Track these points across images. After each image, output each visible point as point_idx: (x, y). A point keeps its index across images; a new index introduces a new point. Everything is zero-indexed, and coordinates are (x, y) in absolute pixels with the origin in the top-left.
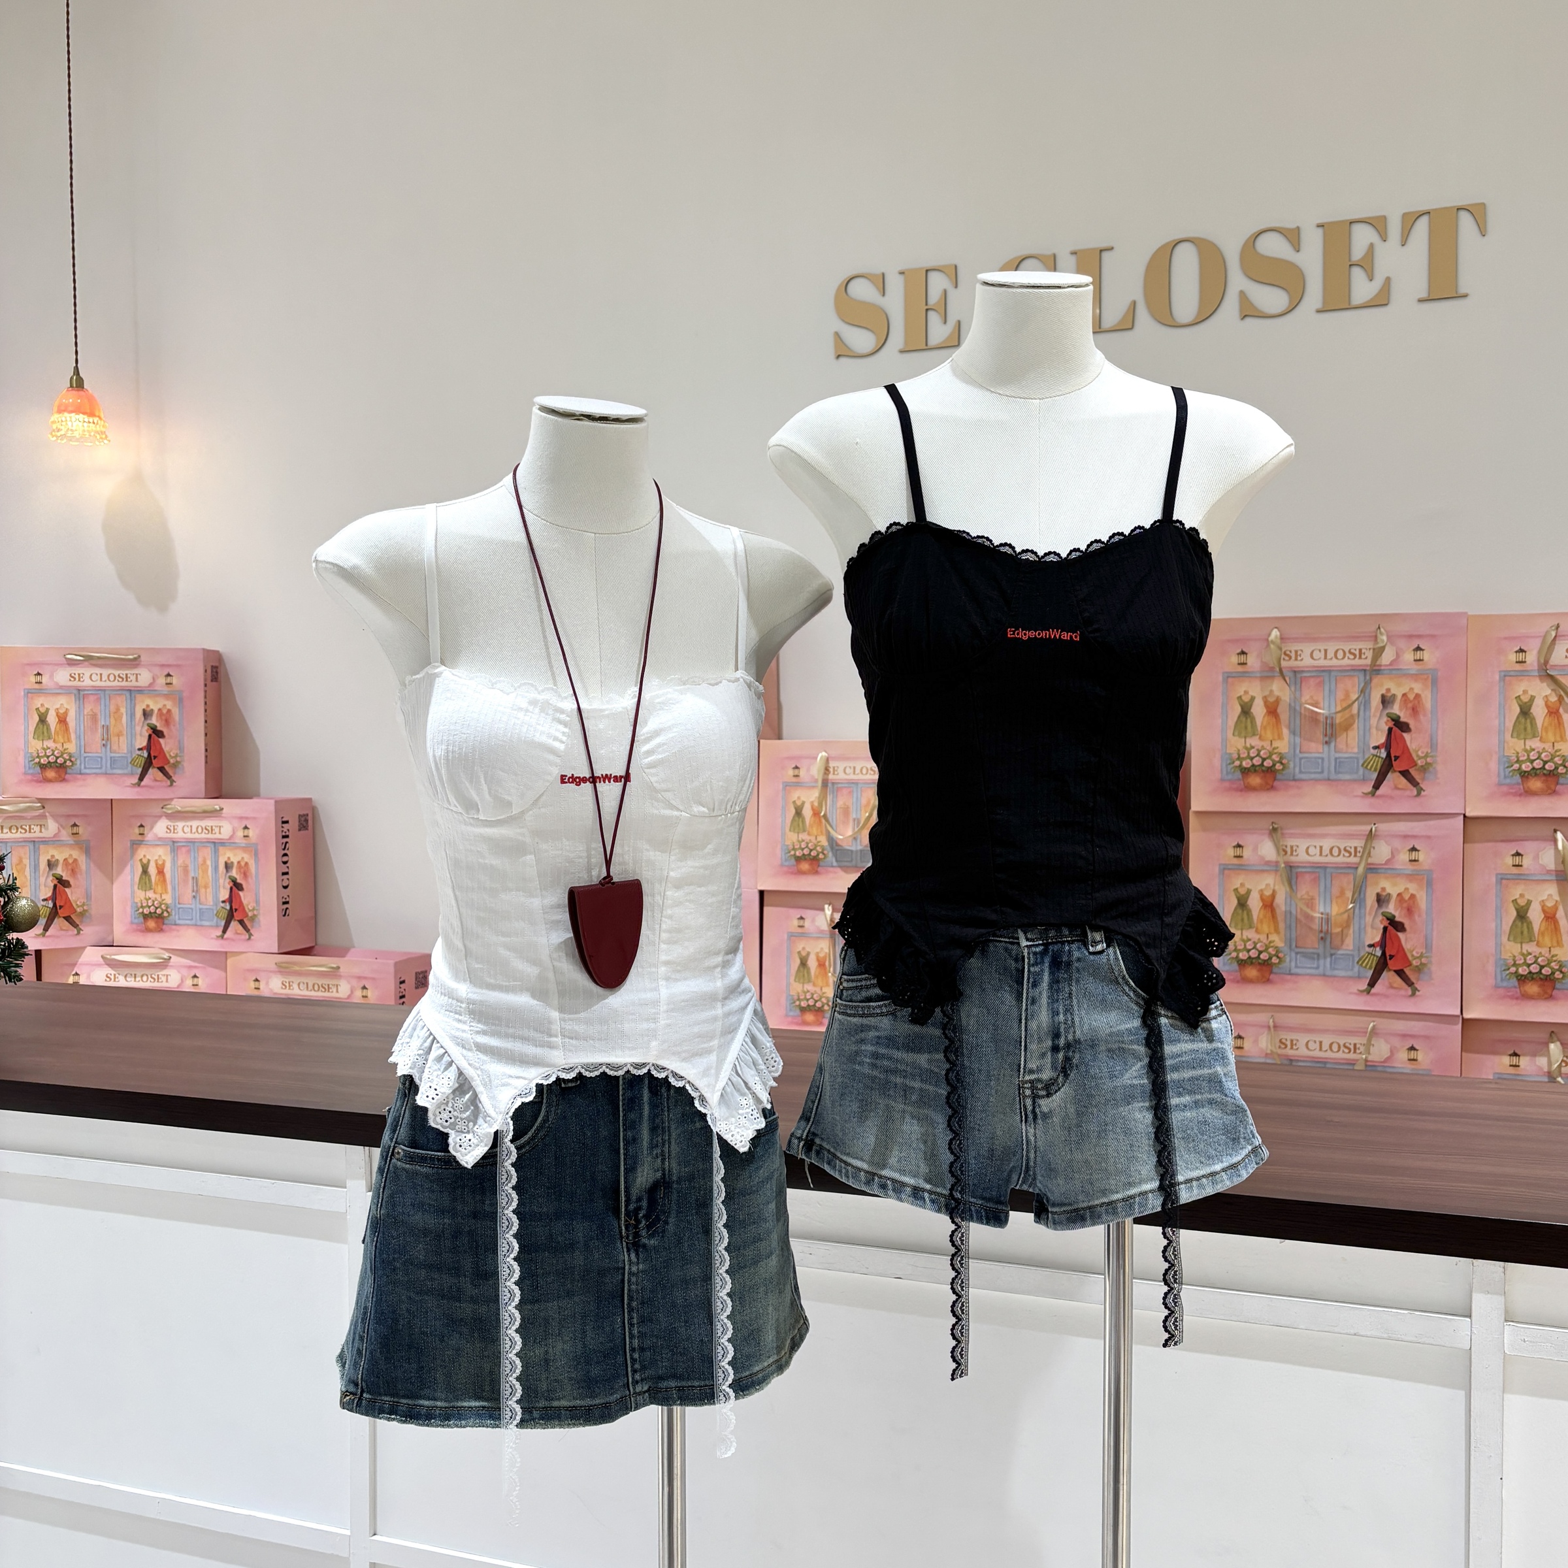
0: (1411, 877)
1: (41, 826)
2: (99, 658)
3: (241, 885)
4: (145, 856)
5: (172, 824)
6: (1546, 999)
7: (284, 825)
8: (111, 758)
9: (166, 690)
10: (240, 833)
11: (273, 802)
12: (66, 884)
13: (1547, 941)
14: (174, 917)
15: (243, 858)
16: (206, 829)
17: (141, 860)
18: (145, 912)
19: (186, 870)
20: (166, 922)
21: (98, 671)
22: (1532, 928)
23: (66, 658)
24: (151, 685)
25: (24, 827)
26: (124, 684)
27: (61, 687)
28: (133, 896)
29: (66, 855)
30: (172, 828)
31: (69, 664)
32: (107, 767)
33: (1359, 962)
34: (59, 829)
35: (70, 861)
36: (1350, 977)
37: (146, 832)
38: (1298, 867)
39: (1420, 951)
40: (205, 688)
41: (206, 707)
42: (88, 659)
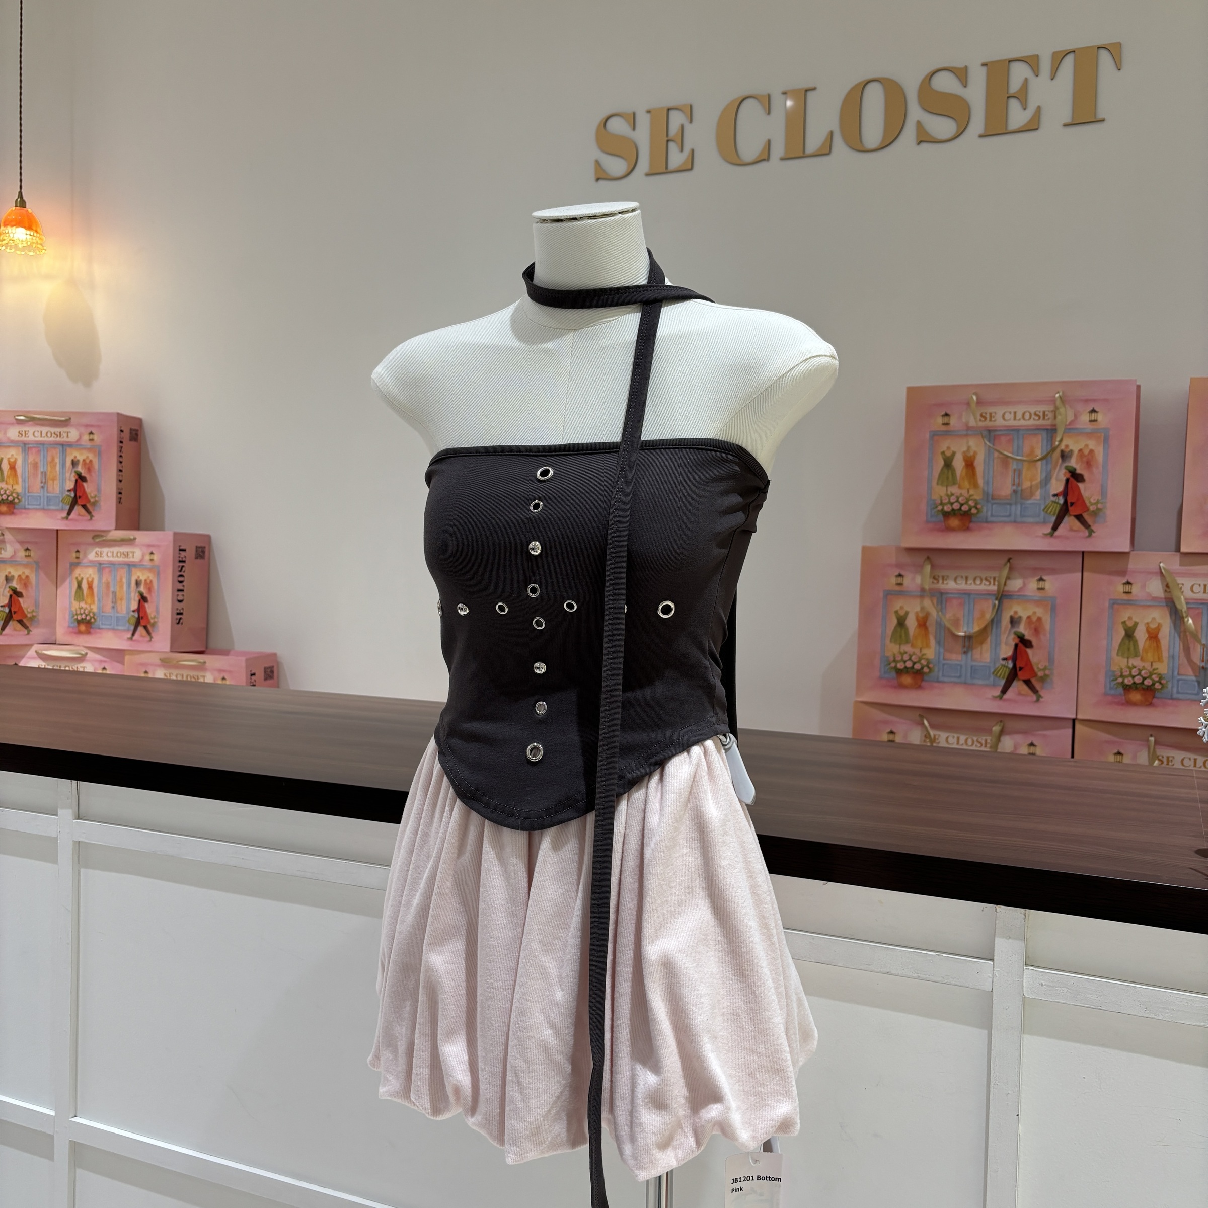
0: (1038, 603)
2: (40, 419)
4: (79, 575)
5: (99, 550)
6: (1147, 705)
7: (181, 552)
8: (47, 497)
9: (89, 444)
10: (147, 557)
11: (172, 533)
13: (1150, 656)
14: (99, 622)
15: (149, 577)
16: (123, 554)
18: (78, 618)
19: (108, 585)
20: (93, 626)
21: (39, 429)
22: (1138, 646)
23: (16, 419)
24: (78, 441)
26: (58, 439)
27: (12, 442)
28: (70, 607)
29: (20, 573)
30: (99, 554)
31: (18, 424)
32: (44, 504)
33: (995, 673)
34: (15, 552)
35: (24, 577)
36: (986, 685)
37: (81, 555)
38: (948, 593)
39: (1044, 664)
40: (121, 445)
41: (121, 459)
42: (32, 420)
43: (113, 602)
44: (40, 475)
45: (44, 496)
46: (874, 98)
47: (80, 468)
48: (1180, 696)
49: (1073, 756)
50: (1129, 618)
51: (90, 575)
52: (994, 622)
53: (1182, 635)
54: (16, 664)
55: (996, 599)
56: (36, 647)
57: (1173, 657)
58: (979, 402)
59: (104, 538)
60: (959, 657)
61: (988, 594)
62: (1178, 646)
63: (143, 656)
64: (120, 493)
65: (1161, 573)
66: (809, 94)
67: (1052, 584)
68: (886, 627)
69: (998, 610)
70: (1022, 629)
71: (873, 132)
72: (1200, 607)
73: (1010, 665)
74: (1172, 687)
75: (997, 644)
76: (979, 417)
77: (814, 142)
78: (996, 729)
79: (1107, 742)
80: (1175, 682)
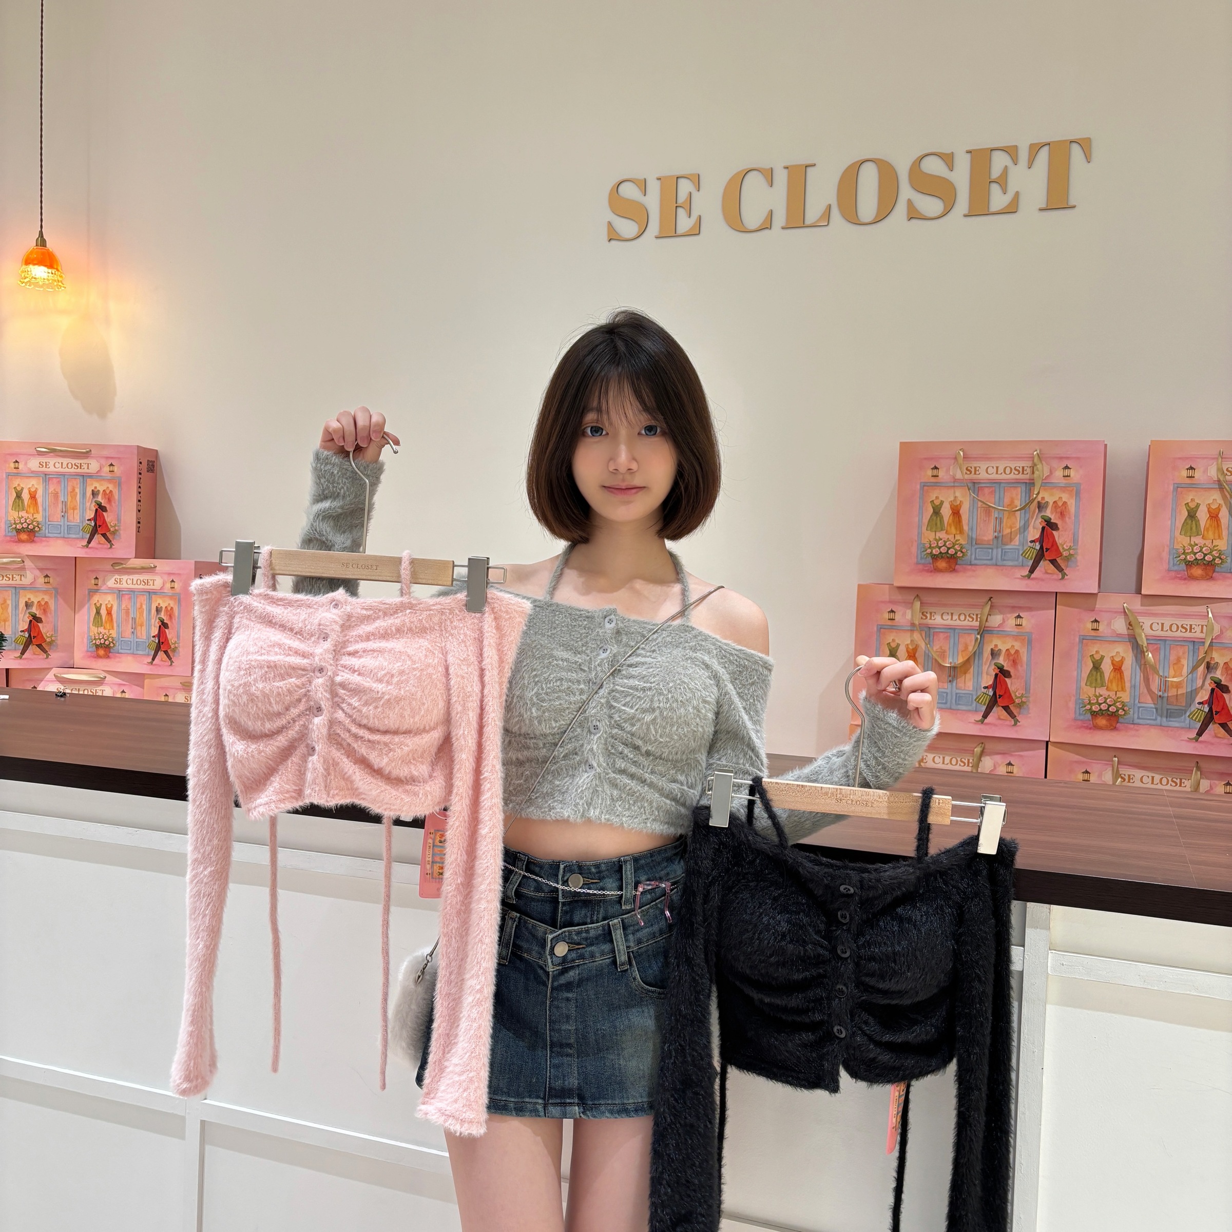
0: (1016, 637)
1: (21, 575)
2: (60, 451)
5: (119, 577)
6: (1111, 729)
9: (109, 476)
10: (168, 585)
11: (193, 562)
13: (1114, 687)
14: (118, 647)
15: (169, 604)
16: (143, 582)
18: (97, 643)
19: (127, 611)
20: (112, 651)
21: (61, 460)
23: (36, 450)
24: (98, 472)
25: (8, 576)
26: (79, 470)
27: (33, 472)
28: (89, 632)
29: (40, 599)
30: (119, 581)
31: (39, 455)
32: (64, 532)
33: (977, 699)
34: (34, 578)
35: (43, 603)
36: (969, 711)
37: (100, 583)
38: (935, 628)
39: (1021, 692)
40: (140, 476)
41: (140, 490)
42: (53, 451)
43: (132, 628)
47: (100, 499)
48: (1141, 721)
49: (1046, 777)
52: (977, 654)
53: (1142, 667)
54: (35, 687)
55: (978, 634)
56: (55, 671)
57: (1135, 687)
58: (965, 458)
59: (124, 566)
60: (945, 686)
61: (972, 629)
62: (1139, 677)
63: (162, 679)
64: (139, 523)
65: (1125, 612)
66: (808, 169)
67: (1029, 621)
69: (980, 644)
70: (1001, 660)
71: (868, 205)
72: (1158, 642)
73: (991, 692)
74: (1134, 714)
75: (979, 674)
76: (965, 471)
77: (813, 214)
78: (978, 750)
79: (1076, 762)
80: (1136, 709)
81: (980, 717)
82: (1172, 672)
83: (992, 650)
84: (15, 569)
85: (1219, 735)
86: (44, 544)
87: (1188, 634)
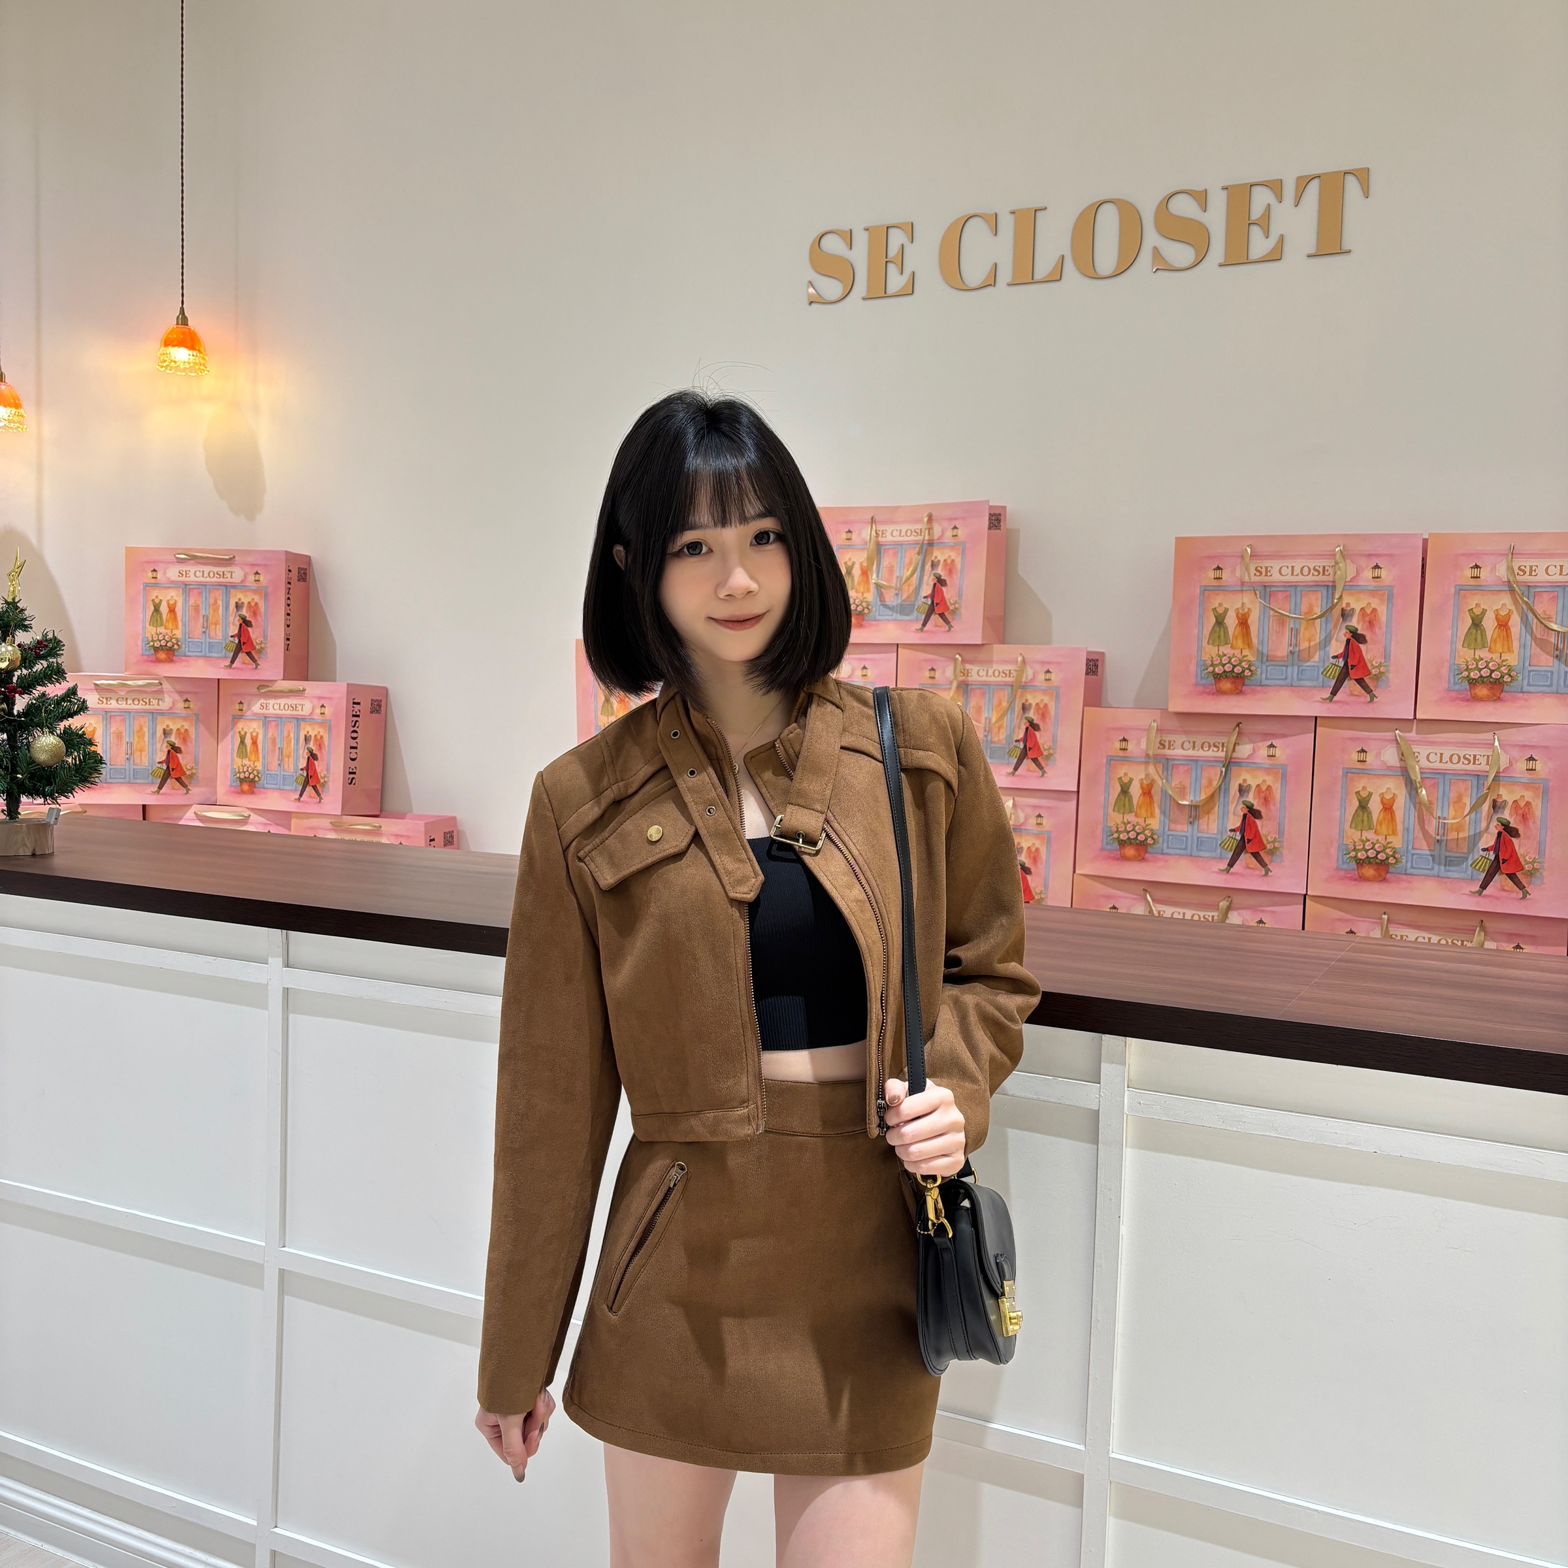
0: (1268, 771)
1: (159, 699)
2: (202, 558)
3: (316, 755)
4: (243, 729)
5: (265, 702)
6: (1380, 881)
7: (354, 706)
8: (209, 643)
9: (254, 586)
10: (318, 711)
11: (345, 684)
12: (178, 751)
13: (1384, 829)
14: (263, 782)
15: (319, 732)
16: (291, 707)
17: (239, 732)
18: (241, 777)
19: (274, 741)
20: (257, 785)
21: (202, 568)
23: (176, 557)
24: (242, 582)
25: (144, 700)
26: (222, 580)
27: (173, 582)
28: (232, 764)
29: (178, 726)
30: (265, 706)
31: (178, 562)
32: (205, 651)
33: (1222, 845)
34: (173, 703)
35: (182, 731)
36: (1214, 858)
37: (245, 708)
38: (1174, 759)
39: (1274, 836)
40: (289, 586)
41: (289, 602)
42: (194, 558)
43: (279, 760)
44: (201, 619)
45: (205, 641)
46: (1108, 221)
47: (244, 612)
48: (1413, 871)
49: (1303, 929)
50: (1363, 787)
51: (255, 729)
52: (1222, 790)
53: (1417, 808)
55: (1223, 766)
56: (195, 808)
57: (1408, 829)
58: (1254, 556)
59: (271, 689)
60: (1185, 827)
61: (1216, 760)
62: (1413, 817)
63: (311, 818)
64: (288, 639)
65: (1397, 740)
66: (1038, 213)
67: (1283, 750)
68: (1109, 795)
69: (1226, 777)
70: (1251, 798)
71: (1107, 255)
72: (1434, 777)
74: (1407, 862)
75: (1225, 814)
76: (1253, 572)
77: (1043, 267)
78: (1223, 904)
79: (1339, 920)
80: (1410, 856)
81: (1224, 866)
82: (1452, 813)
83: (1240, 785)
84: (153, 692)
85: (1506, 888)
86: (184, 663)
87: (1471, 767)
